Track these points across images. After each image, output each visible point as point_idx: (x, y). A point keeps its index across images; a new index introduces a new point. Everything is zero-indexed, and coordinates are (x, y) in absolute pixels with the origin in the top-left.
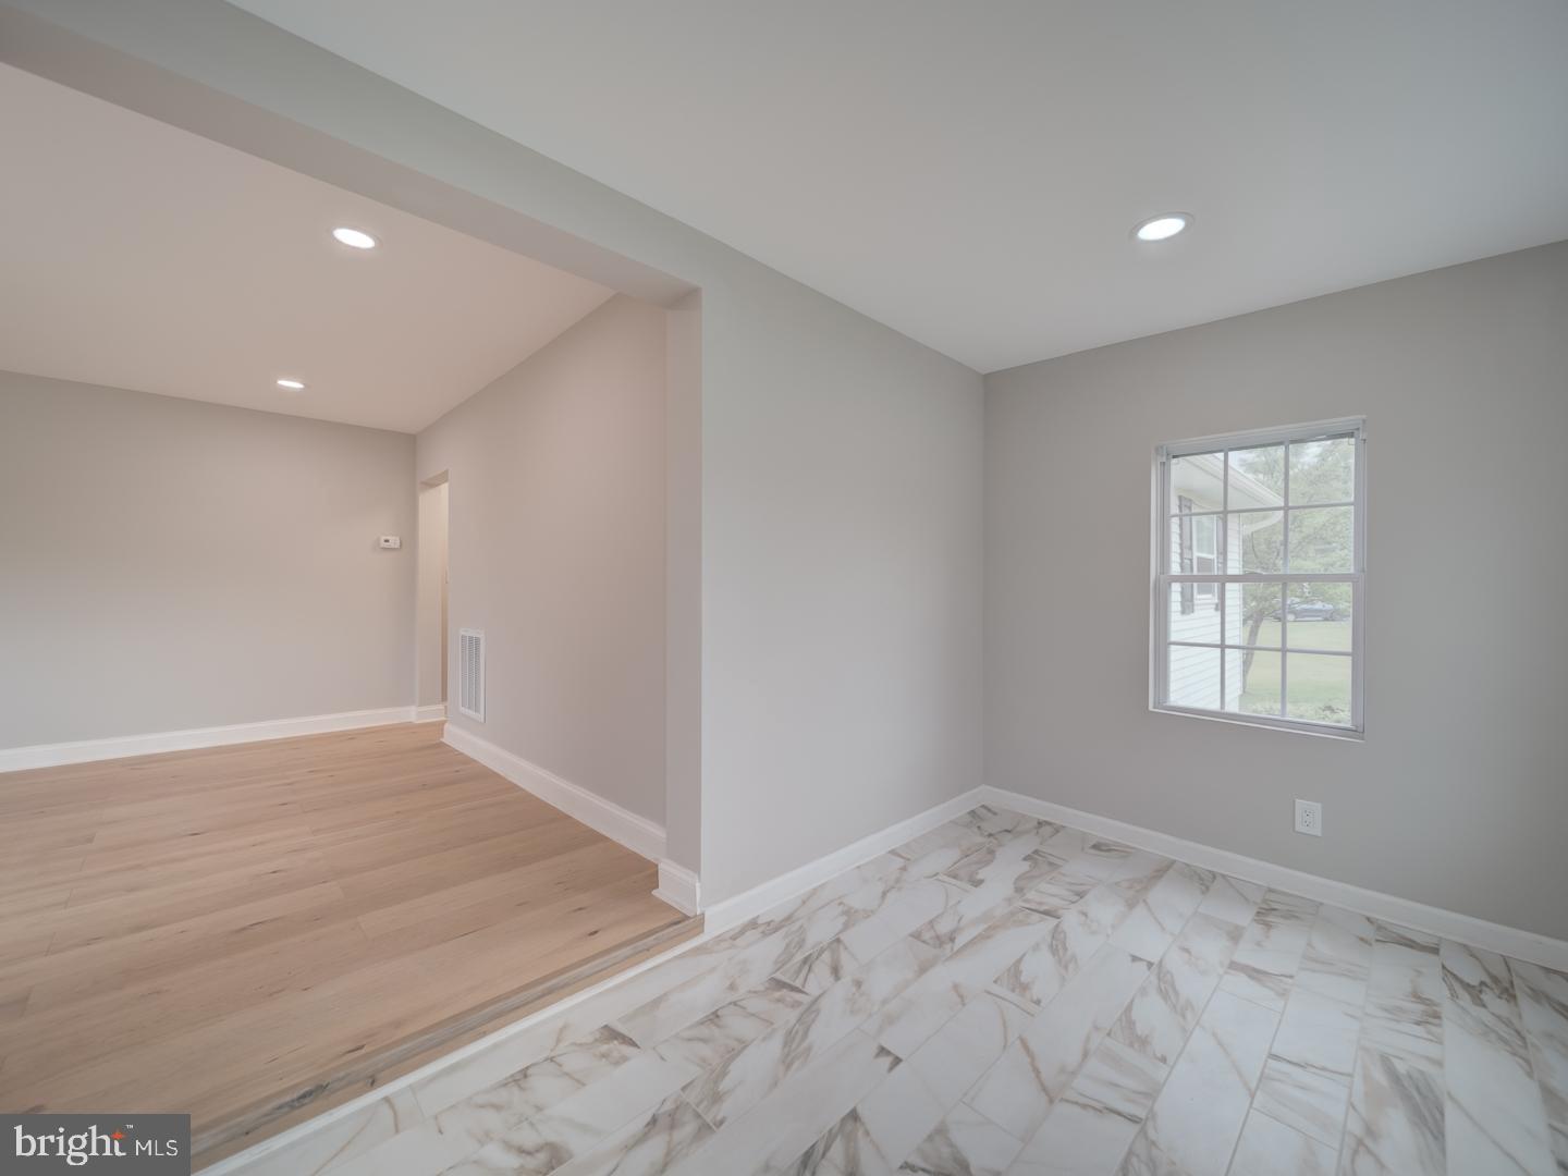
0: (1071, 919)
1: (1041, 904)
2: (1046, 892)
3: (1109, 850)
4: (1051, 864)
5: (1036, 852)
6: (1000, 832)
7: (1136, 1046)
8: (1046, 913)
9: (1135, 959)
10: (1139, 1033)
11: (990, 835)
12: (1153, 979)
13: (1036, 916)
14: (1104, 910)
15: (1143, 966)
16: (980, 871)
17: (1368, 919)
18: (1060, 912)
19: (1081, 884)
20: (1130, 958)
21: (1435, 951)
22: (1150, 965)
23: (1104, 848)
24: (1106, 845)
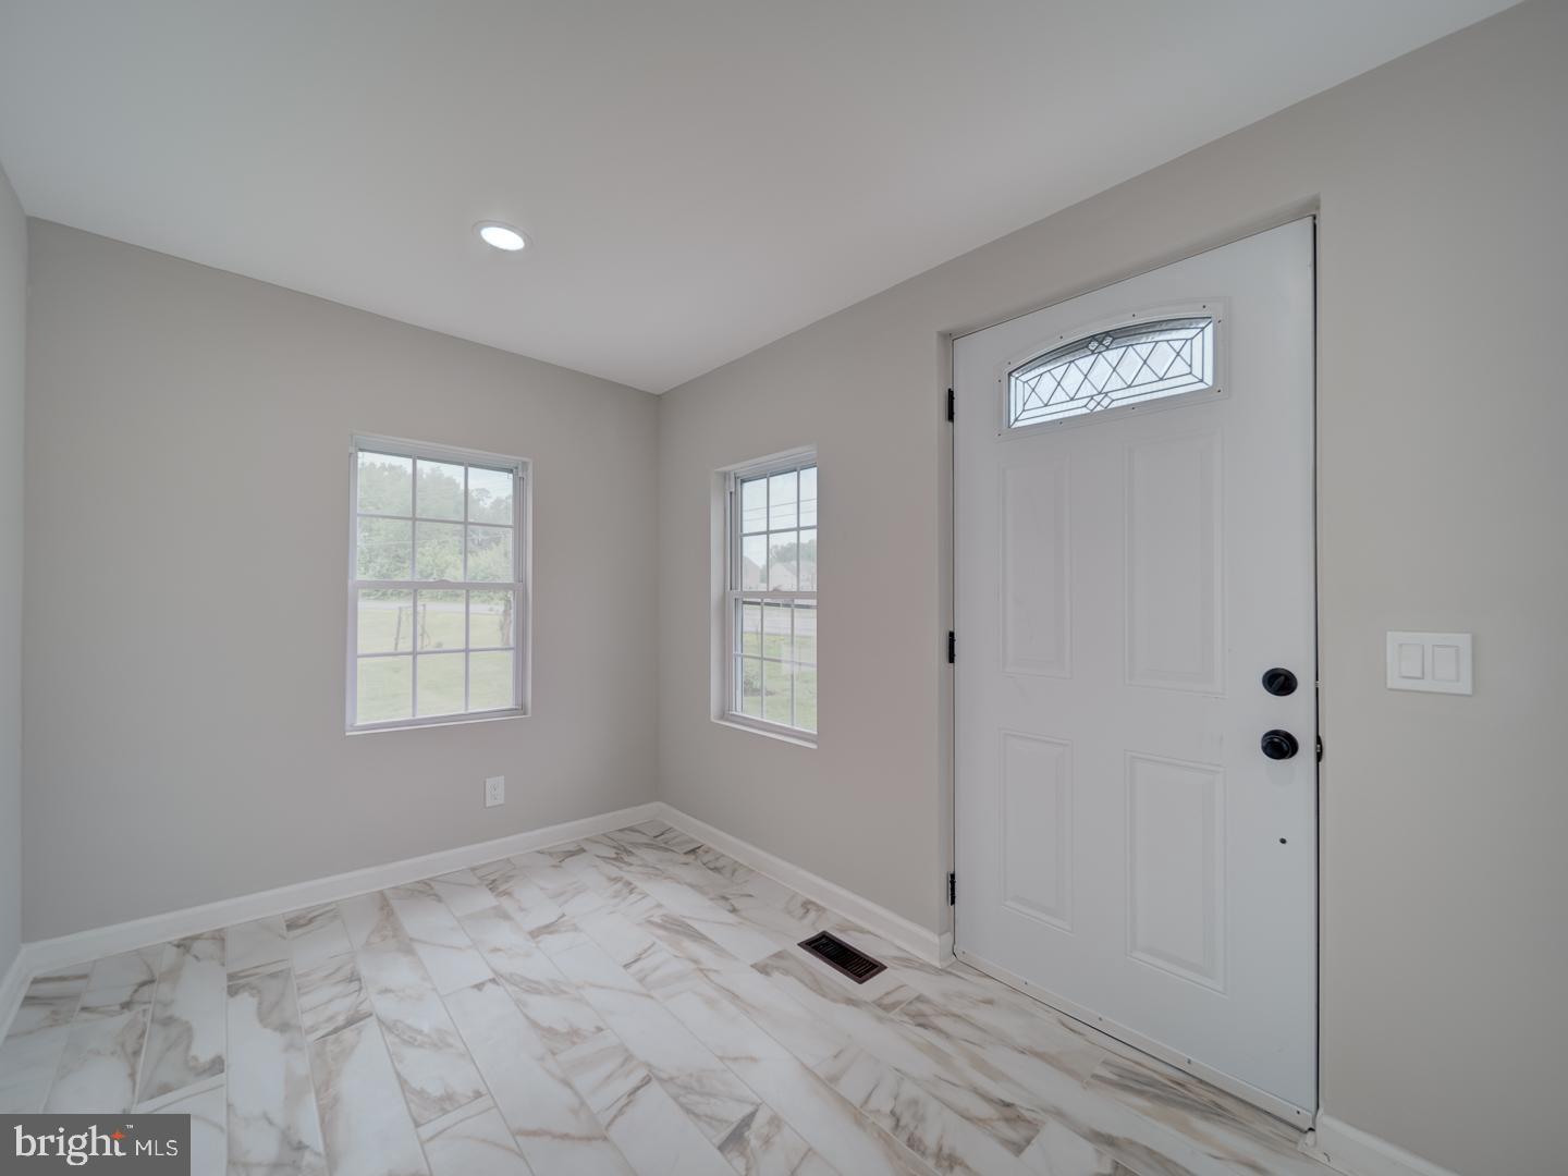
0: (384, 1006)
1: (331, 1019)
2: (320, 1004)
3: (311, 921)
4: (273, 976)
5: (231, 977)
6: (136, 991)
7: (576, 1040)
8: (350, 1023)
9: (479, 987)
10: (565, 1030)
11: (126, 1006)
12: (510, 988)
13: (348, 1034)
14: (398, 972)
15: (490, 987)
16: (194, 1051)
17: (539, 852)
18: (364, 1008)
19: (338, 970)
20: (475, 990)
21: (583, 850)
22: (493, 981)
23: (302, 922)
24: (298, 918)
